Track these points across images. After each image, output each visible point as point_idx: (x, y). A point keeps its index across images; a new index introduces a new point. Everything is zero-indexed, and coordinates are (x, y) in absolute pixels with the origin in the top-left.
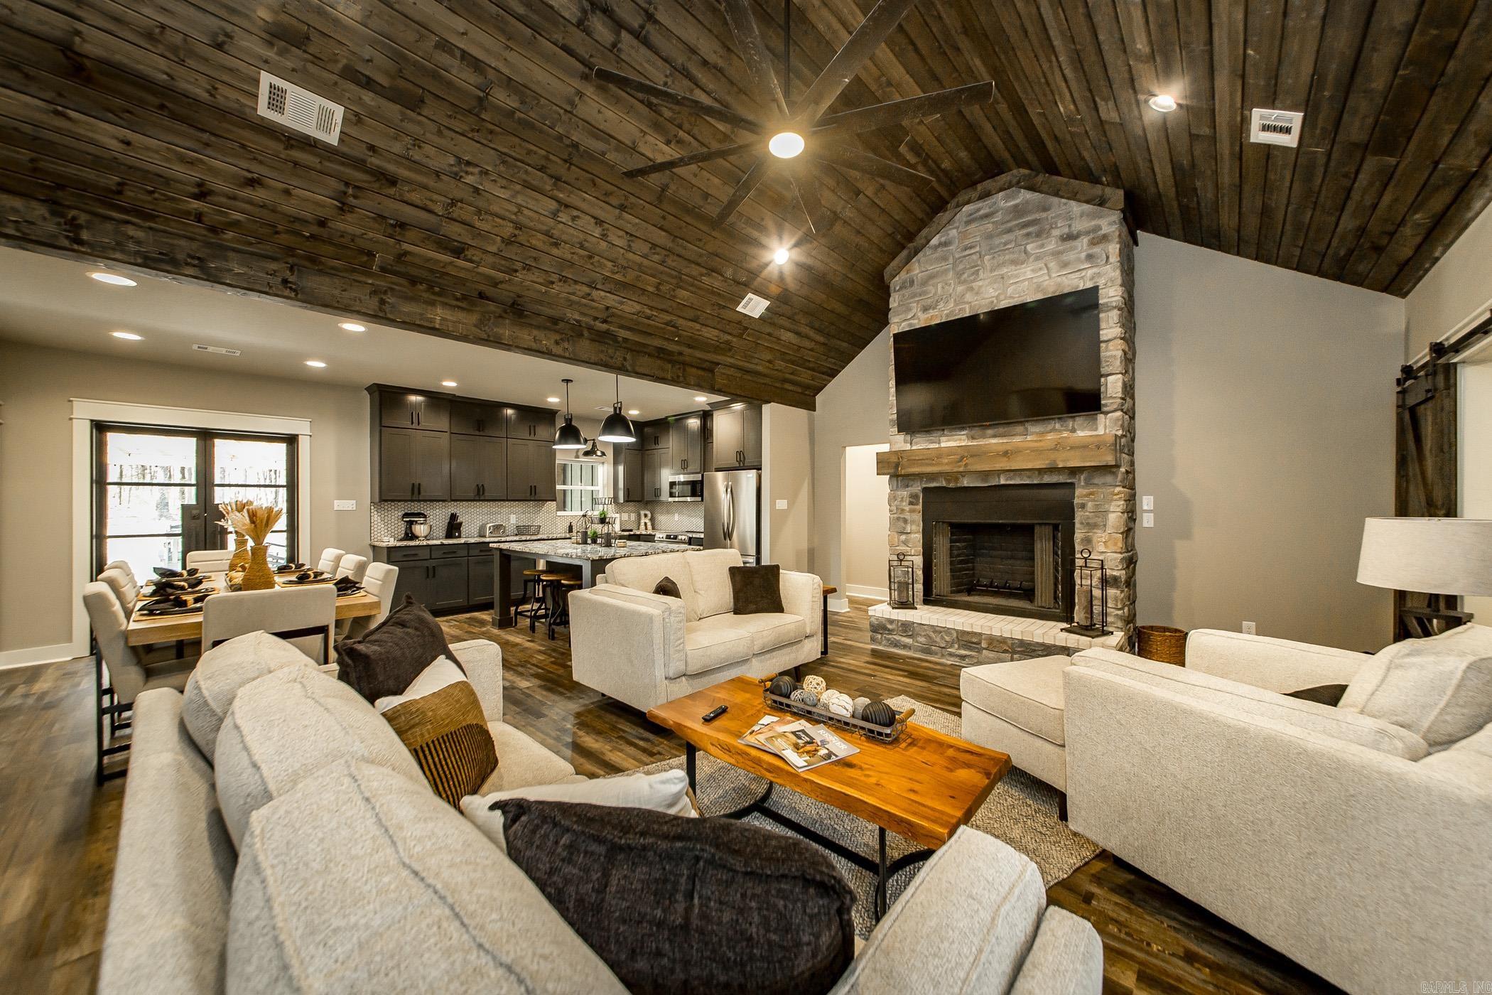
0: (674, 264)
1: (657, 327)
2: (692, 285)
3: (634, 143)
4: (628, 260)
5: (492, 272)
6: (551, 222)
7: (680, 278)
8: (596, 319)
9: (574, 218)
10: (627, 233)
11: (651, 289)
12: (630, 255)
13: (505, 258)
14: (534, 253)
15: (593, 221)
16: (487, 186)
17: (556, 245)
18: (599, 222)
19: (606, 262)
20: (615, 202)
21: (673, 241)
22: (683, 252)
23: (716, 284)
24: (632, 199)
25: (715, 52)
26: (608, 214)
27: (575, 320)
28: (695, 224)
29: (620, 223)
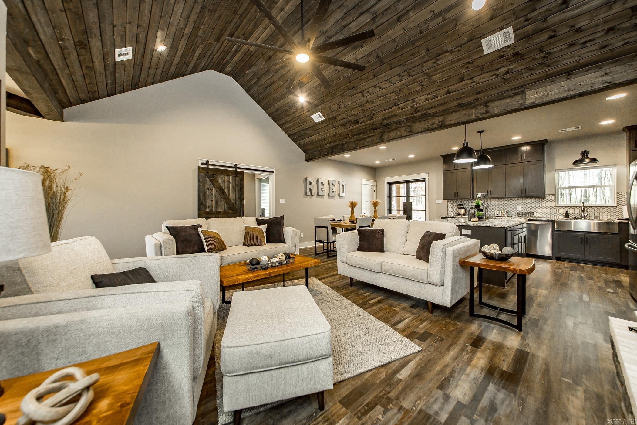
0: (415, 72)
1: (444, 99)
2: (437, 70)
3: (356, 59)
4: (398, 87)
5: (369, 122)
6: (364, 99)
7: (426, 73)
8: (412, 114)
9: (368, 92)
10: (386, 81)
11: (419, 88)
12: (396, 85)
13: (367, 116)
14: (372, 109)
15: (373, 88)
16: (346, 104)
17: (373, 103)
18: (374, 86)
19: (392, 94)
20: (371, 77)
21: (404, 66)
22: (414, 65)
23: (450, 58)
24: (375, 71)
25: (341, 12)
26: (374, 82)
27: (405, 119)
28: (403, 52)
29: (381, 80)
